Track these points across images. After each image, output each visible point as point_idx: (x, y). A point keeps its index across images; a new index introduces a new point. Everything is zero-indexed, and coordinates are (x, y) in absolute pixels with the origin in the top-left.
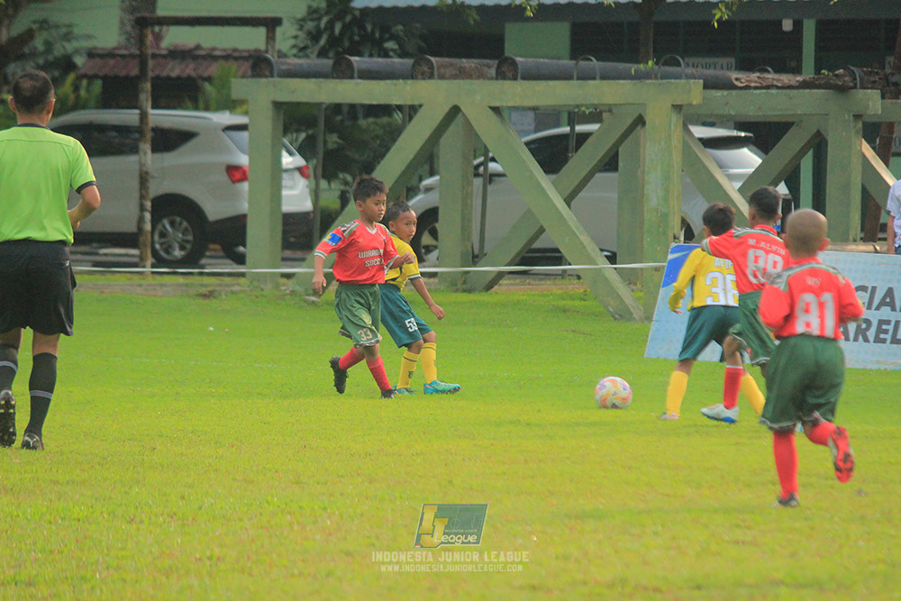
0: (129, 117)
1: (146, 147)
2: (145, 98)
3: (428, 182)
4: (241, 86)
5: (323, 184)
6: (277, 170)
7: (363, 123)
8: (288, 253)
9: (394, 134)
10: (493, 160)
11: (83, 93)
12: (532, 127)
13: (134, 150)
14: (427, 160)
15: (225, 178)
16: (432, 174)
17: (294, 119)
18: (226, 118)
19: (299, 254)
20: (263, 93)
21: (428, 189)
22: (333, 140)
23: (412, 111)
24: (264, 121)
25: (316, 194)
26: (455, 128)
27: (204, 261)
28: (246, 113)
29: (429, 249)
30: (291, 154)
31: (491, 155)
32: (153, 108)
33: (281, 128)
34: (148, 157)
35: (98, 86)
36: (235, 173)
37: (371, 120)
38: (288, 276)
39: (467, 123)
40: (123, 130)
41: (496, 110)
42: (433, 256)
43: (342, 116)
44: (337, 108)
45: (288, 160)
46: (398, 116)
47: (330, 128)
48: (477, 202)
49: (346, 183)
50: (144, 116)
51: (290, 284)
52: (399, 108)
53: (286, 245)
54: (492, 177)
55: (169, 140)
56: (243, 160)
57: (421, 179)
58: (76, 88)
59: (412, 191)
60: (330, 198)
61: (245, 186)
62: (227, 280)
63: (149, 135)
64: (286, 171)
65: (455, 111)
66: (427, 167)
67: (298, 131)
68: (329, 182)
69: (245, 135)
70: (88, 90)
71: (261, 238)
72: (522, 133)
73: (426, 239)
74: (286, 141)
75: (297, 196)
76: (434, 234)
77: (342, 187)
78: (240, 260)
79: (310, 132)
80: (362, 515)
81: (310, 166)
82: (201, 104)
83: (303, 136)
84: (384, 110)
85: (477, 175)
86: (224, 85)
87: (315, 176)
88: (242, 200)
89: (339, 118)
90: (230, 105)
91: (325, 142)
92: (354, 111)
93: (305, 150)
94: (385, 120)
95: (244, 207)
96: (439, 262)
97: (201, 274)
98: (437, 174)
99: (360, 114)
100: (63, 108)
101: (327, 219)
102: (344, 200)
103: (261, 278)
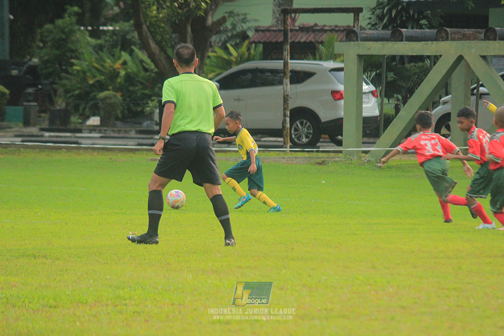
0: (278, 64)
1: (287, 81)
2: (287, 54)
3: (444, 99)
4: (340, 47)
5: (386, 100)
6: (360, 94)
7: (407, 66)
8: (366, 139)
9: (426, 72)
10: (482, 85)
11: (252, 51)
13: (281, 83)
14: (444, 87)
15: (331, 97)
16: (447, 94)
17: (369, 64)
18: (331, 64)
19: (372, 140)
20: (352, 50)
21: (445, 103)
22: (391, 76)
23: (436, 59)
24: (353, 65)
25: (381, 106)
26: (460, 68)
27: (319, 144)
28: (343, 61)
30: (367, 84)
31: (481, 83)
32: (290, 59)
33: (362, 70)
34: (288, 87)
35: (260, 48)
36: (337, 95)
37: (412, 64)
38: (366, 152)
39: (468, 65)
40: (274, 72)
41: (484, 57)
43: (396, 62)
44: (393, 58)
45: (366, 88)
46: (428, 62)
47: (389, 69)
49: (398, 100)
50: (286, 64)
51: (367, 156)
52: (428, 57)
53: (365, 135)
54: (481, 95)
56: (341, 88)
57: (440, 98)
58: (249, 49)
59: (435, 104)
60: (389, 109)
61: (342, 102)
62: (332, 154)
63: (289, 74)
64: (365, 93)
65: (460, 58)
66: (444, 90)
67: (371, 71)
68: (389, 100)
69: (342, 73)
70: (255, 50)
71: (351, 131)
72: (499, 70)
73: (444, 130)
74: (364, 76)
75: (371, 107)
76: (448, 128)
77: (396, 102)
78: (340, 143)
79: (378, 72)
80: (410, 286)
81: (378, 91)
82: (317, 57)
83: (374, 74)
84: (420, 58)
85: (473, 94)
86: (331, 45)
87: (381, 96)
88: (341, 110)
89: (394, 63)
90: (334, 57)
91: (386, 77)
92: (403, 59)
93: (375, 82)
94: (420, 64)
95: (342, 114)
97: (318, 151)
98: (450, 94)
99: (406, 61)
100: (241, 60)
101: (387, 120)
102: (397, 109)
103: (351, 153)
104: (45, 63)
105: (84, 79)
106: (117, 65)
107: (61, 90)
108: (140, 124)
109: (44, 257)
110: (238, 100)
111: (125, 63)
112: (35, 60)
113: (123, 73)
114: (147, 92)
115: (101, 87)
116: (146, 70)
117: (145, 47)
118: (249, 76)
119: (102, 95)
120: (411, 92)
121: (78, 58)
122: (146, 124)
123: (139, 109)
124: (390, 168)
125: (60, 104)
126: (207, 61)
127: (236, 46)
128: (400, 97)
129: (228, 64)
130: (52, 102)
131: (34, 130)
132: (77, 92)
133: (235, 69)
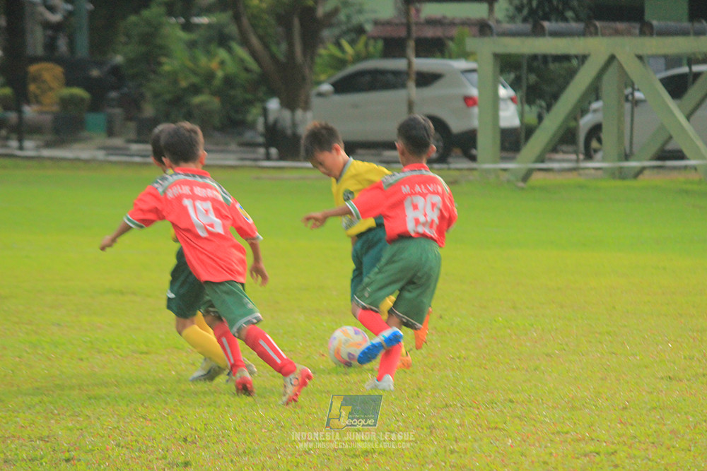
0: (398, 64)
1: (411, 83)
2: (411, 51)
3: (595, 105)
4: (472, 43)
5: (527, 108)
6: (496, 99)
7: (552, 66)
8: (505, 154)
9: (572, 73)
10: (638, 90)
11: (371, 49)
12: (663, 67)
13: (403, 86)
14: (594, 91)
15: (462, 104)
16: (597, 99)
17: (508, 65)
18: (461, 64)
19: (510, 154)
20: (487, 47)
21: (595, 111)
22: (533, 78)
23: (583, 58)
24: (489, 66)
25: (522, 115)
26: (613, 69)
27: (450, 160)
28: (476, 61)
29: (596, 151)
30: (504, 86)
31: (636, 87)
32: (418, 55)
33: (498, 69)
34: (412, 91)
35: (380, 44)
36: (469, 101)
37: (557, 65)
38: (505, 170)
39: (621, 66)
40: (396, 73)
41: (640, 58)
42: (599, 156)
43: (538, 63)
44: (534, 57)
45: (504, 92)
46: (575, 62)
47: (531, 69)
48: (628, 119)
49: (541, 107)
50: (410, 64)
51: (506, 176)
52: (576, 57)
53: (504, 148)
54: (636, 103)
55: (426, 79)
56: (474, 92)
57: (590, 103)
58: (366, 45)
59: (584, 112)
60: (531, 118)
61: (475, 110)
62: (466, 173)
63: (413, 76)
64: (504, 100)
65: (612, 58)
66: (594, 97)
67: (509, 72)
68: (530, 106)
69: (474, 76)
70: (375, 47)
71: (487, 144)
72: (657, 72)
73: (594, 144)
74: (502, 79)
75: (510, 116)
76: (600, 141)
77: (539, 110)
78: (473, 158)
79: (518, 73)
80: (556, 329)
81: (518, 96)
82: (447, 54)
83: (512, 76)
84: (566, 58)
85: (627, 99)
86: (461, 43)
87: (522, 103)
88: (474, 119)
89: (535, 64)
90: (465, 55)
91: (527, 79)
92: (545, 58)
93: (515, 85)
94: (566, 65)
95: (475, 123)
96: (604, 160)
97: (449, 169)
98: (601, 99)
99: (550, 59)
100: (358, 58)
101: (529, 131)
102: (540, 118)
103: (488, 171)
104: (131, 62)
105: (175, 82)
106: (214, 64)
107: (148, 95)
108: (240, 134)
109: (134, 293)
110: (355, 106)
111: (222, 63)
112: (119, 59)
113: (220, 74)
114: (249, 96)
115: (195, 90)
116: (247, 70)
117: (245, 43)
118: (368, 78)
119: (197, 100)
120: (556, 97)
121: (167, 55)
122: (248, 136)
123: (240, 117)
124: (533, 188)
125: (149, 111)
126: (318, 60)
127: (352, 43)
128: (543, 104)
129: (342, 63)
130: (139, 109)
131: (118, 142)
132: (168, 97)
133: (351, 69)
